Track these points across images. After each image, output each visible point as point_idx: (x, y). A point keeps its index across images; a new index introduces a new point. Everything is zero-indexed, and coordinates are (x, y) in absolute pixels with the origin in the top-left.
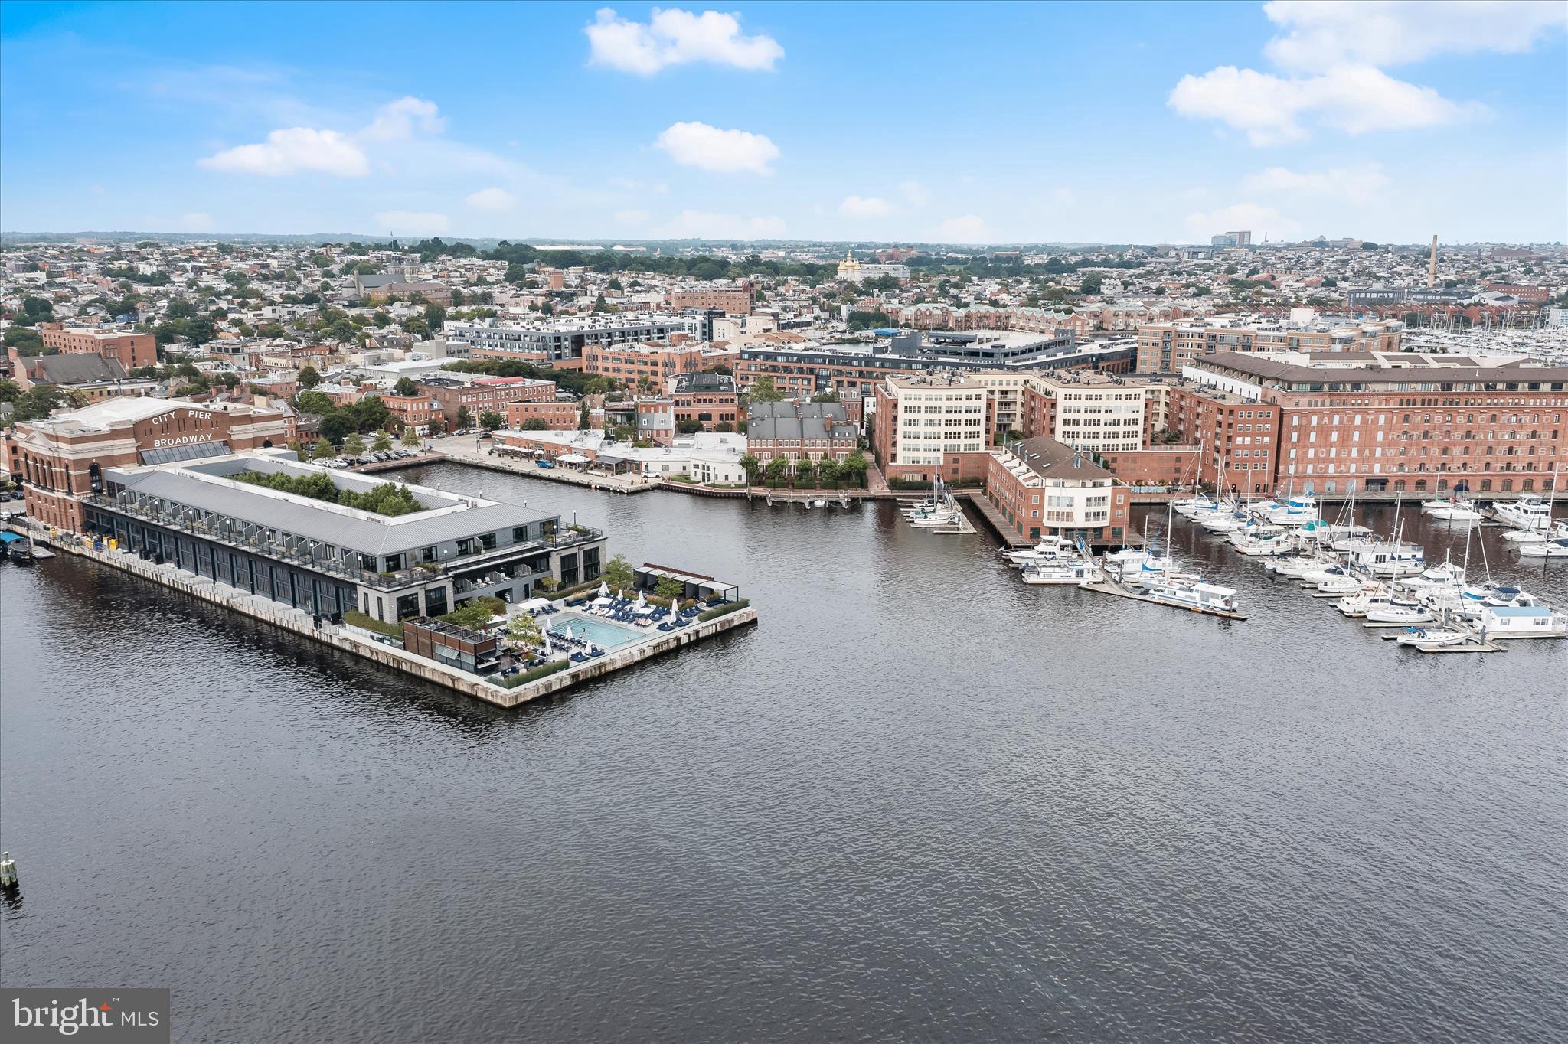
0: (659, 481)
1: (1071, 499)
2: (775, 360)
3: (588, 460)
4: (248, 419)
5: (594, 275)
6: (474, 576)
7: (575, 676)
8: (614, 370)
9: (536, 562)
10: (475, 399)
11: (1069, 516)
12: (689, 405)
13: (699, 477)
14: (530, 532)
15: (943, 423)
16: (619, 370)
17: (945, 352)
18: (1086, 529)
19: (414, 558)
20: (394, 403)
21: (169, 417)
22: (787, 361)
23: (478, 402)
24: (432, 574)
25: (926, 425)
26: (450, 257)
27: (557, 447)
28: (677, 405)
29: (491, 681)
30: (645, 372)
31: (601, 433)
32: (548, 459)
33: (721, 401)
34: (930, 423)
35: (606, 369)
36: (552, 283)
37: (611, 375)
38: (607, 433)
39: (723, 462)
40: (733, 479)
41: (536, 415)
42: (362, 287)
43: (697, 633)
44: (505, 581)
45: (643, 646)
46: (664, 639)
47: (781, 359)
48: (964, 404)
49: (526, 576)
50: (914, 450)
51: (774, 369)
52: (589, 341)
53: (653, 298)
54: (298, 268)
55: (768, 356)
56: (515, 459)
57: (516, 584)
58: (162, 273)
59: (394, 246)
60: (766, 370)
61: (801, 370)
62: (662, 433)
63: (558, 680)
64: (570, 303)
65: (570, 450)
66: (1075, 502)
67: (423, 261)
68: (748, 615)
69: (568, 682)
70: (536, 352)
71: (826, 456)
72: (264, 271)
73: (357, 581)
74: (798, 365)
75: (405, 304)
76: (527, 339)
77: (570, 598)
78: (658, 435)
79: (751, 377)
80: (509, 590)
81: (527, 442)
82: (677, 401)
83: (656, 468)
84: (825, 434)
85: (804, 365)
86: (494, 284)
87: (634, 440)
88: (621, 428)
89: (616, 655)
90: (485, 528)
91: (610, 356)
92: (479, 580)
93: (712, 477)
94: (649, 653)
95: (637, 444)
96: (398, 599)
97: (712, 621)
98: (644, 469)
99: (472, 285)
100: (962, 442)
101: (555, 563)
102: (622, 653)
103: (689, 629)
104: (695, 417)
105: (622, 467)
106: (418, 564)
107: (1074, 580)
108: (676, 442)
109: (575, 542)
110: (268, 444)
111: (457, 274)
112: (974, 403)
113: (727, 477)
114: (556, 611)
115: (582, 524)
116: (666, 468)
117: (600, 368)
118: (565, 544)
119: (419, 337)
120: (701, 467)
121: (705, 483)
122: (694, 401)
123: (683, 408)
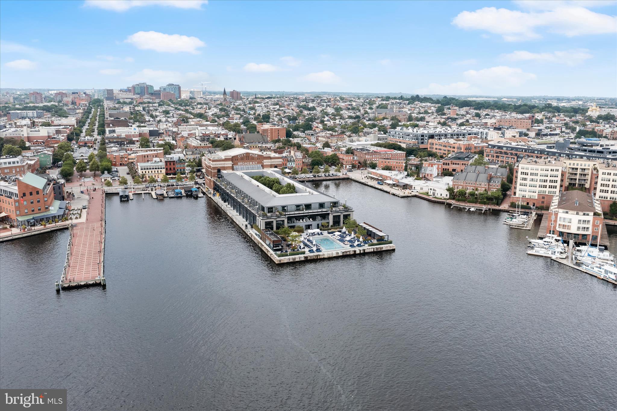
0: (417, 194)
1: (570, 219)
2: (502, 149)
3: (394, 183)
4: (270, 158)
5: (473, 110)
6: (298, 218)
7: (306, 257)
8: (439, 149)
9: (324, 216)
10: (371, 157)
11: (569, 227)
12: (449, 165)
13: (432, 194)
14: (326, 205)
15: (538, 180)
16: (441, 149)
17: (579, 150)
18: (578, 235)
19: (277, 209)
20: (341, 156)
21: (244, 155)
22: (507, 150)
23: (372, 158)
24: (280, 215)
25: (530, 181)
26: (419, 103)
27: (387, 177)
28: (444, 165)
29: (275, 254)
30: (450, 151)
31: (406, 173)
32: (381, 181)
33: (463, 164)
34: (532, 180)
35: (436, 149)
36: (451, 113)
37: (438, 151)
38: (408, 173)
39: (441, 189)
40: (444, 196)
41: (389, 164)
42: (377, 113)
43: (364, 250)
44: (310, 222)
45: (338, 251)
46: (349, 250)
47: (505, 149)
48: (549, 173)
49: (319, 221)
50: (524, 191)
51: (501, 153)
52: (436, 137)
53: (490, 121)
54: (362, 106)
55: (499, 147)
56: (372, 180)
57: (314, 223)
58: (314, 107)
59: (401, 98)
60: (497, 153)
61: (512, 154)
62: (429, 175)
63: (298, 258)
64: (454, 122)
65: (391, 179)
66: (572, 221)
67: (408, 104)
68: (390, 247)
69: (303, 259)
70: (413, 140)
71: (486, 190)
72: (349, 107)
73: (257, 215)
74: (511, 152)
75: (388, 120)
76: (412, 135)
77: (330, 231)
78: (428, 176)
79: (490, 156)
80: (311, 225)
81: (378, 174)
82: (444, 163)
83: (418, 189)
84: (487, 181)
85: (513, 152)
86: (430, 113)
87: (417, 177)
88: (412, 172)
89: (326, 252)
90: (308, 202)
91: (438, 144)
92: (301, 220)
93: (436, 194)
94: (340, 254)
95: (418, 178)
96: (265, 222)
97: (373, 247)
98: (413, 188)
99: (421, 113)
100: (547, 189)
101: (331, 217)
102: (328, 252)
103: (361, 248)
104: (451, 170)
105: (405, 187)
106: (278, 211)
107: (550, 255)
108: (434, 179)
109: (340, 211)
110: (276, 167)
111: (418, 109)
112: (554, 173)
113: (441, 195)
114: (322, 235)
115: (348, 204)
116: (422, 189)
117: (434, 148)
118: (336, 211)
119: (382, 133)
120: (432, 190)
121: (433, 196)
122: (451, 164)
123: (446, 166)
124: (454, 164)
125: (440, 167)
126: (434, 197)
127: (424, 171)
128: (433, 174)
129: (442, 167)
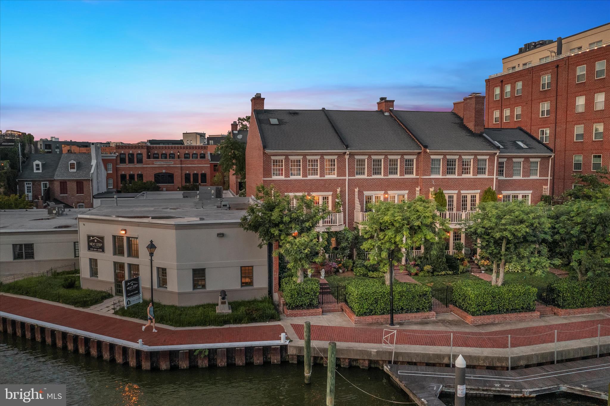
62: (72, 187)
78: (64, 190)
95: (12, 204)
104: (149, 178)
120: (109, 245)
122: (149, 157)
123: (131, 166)
124: (156, 157)
125: (110, 171)
126: (129, 312)
127: (40, 171)
128: (92, 180)
129: (116, 170)
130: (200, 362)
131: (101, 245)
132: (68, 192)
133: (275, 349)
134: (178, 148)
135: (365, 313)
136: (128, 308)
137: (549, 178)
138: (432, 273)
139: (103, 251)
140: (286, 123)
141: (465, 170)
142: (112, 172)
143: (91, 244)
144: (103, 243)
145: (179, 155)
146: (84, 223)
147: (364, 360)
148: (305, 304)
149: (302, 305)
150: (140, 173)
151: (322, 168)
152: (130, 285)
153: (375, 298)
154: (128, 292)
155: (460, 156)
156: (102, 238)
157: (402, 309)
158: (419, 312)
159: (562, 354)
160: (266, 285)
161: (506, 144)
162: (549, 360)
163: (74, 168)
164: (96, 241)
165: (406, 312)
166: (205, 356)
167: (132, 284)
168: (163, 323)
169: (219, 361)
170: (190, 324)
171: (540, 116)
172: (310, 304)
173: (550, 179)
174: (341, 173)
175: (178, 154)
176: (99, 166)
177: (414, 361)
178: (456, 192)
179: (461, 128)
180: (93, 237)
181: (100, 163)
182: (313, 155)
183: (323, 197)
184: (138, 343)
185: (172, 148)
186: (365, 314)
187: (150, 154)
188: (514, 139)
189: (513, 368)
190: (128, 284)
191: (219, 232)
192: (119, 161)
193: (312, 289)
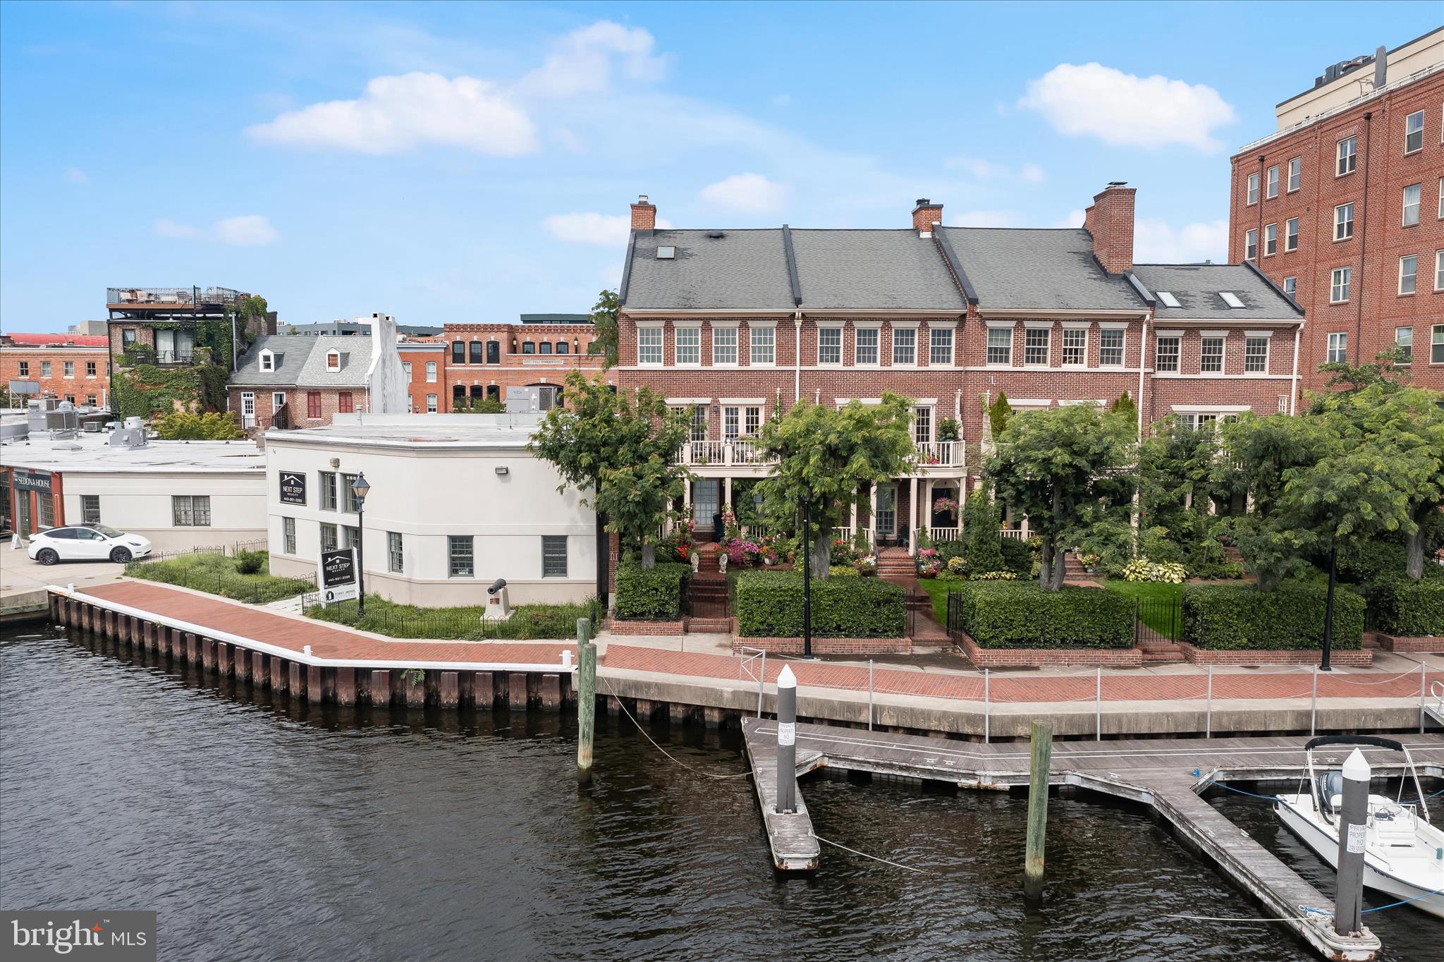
120: (313, 488)
121: (320, 596)
122: (513, 349)
123: (476, 367)
124: (528, 348)
125: (432, 379)
126: (332, 612)
127: (272, 370)
128: (369, 389)
129: (444, 376)
130: (409, 693)
131: (301, 490)
132: (324, 414)
133: (551, 680)
134: (575, 331)
135: (757, 630)
136: (328, 605)
137: (1295, 377)
138: (967, 574)
139: (304, 502)
140: (691, 255)
141: (1071, 353)
142: (435, 381)
143: (285, 489)
144: (303, 487)
145: (576, 347)
146: (276, 449)
147: (712, 708)
148: (650, 612)
149: (643, 614)
150: (493, 383)
151: (744, 347)
152: (333, 563)
153: (779, 601)
154: (327, 575)
155: (1057, 322)
156: (302, 477)
157: (838, 628)
158: (874, 637)
159: (1120, 721)
160: (592, 575)
161: (1190, 299)
162: (1086, 731)
163: (336, 365)
164: (292, 482)
165: (847, 636)
166: (418, 684)
167: (338, 561)
168: (376, 631)
169: (443, 695)
170: (419, 634)
171: (1335, 239)
172: (660, 611)
173: (1298, 380)
174: (786, 358)
175: (576, 343)
176: (388, 363)
177: (804, 714)
178: (1048, 402)
179: (1086, 262)
180: (289, 475)
181: (391, 355)
182: (724, 319)
183: (748, 410)
184: (303, 652)
185: (562, 331)
186: (757, 633)
187: (515, 343)
188: (1214, 288)
189: (994, 740)
190: (330, 559)
191: (499, 466)
192: (450, 358)
193: (663, 581)
